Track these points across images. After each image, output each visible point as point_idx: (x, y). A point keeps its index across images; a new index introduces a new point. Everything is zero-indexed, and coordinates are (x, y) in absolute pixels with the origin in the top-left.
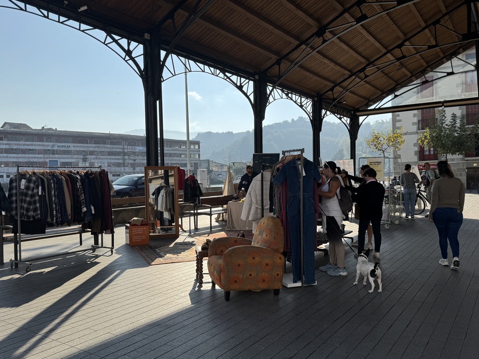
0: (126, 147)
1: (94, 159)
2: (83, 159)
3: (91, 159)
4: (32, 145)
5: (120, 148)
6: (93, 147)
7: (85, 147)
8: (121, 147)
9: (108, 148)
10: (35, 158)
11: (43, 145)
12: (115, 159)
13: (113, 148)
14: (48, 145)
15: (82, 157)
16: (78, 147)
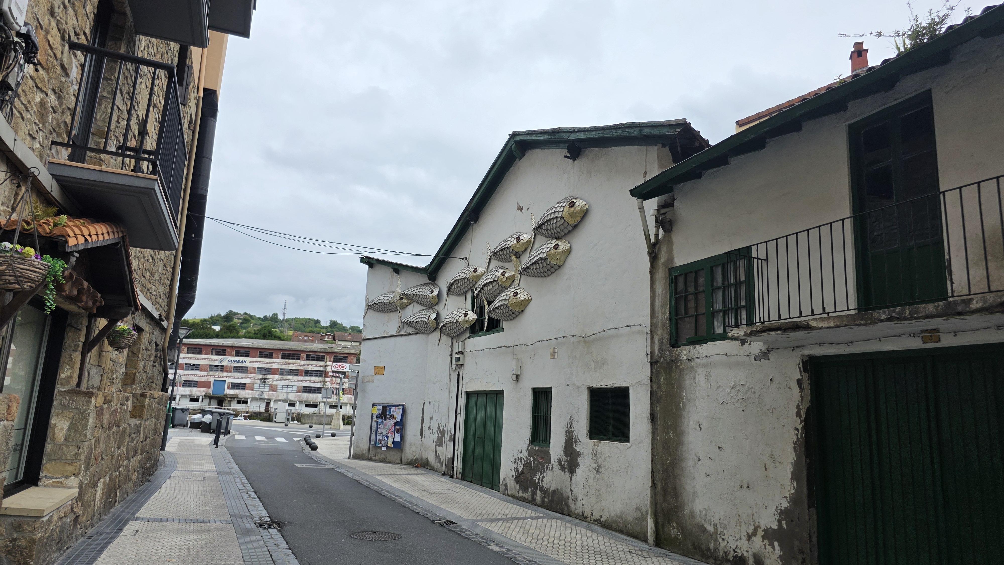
0: (329, 363)
1: (278, 380)
2: (261, 379)
3: (273, 379)
4: (195, 358)
5: (320, 366)
6: (278, 363)
7: (267, 363)
8: (322, 363)
9: (300, 365)
10: (195, 375)
11: (209, 359)
12: (310, 381)
13: (308, 365)
14: (216, 360)
15: (261, 376)
16: (257, 362)
